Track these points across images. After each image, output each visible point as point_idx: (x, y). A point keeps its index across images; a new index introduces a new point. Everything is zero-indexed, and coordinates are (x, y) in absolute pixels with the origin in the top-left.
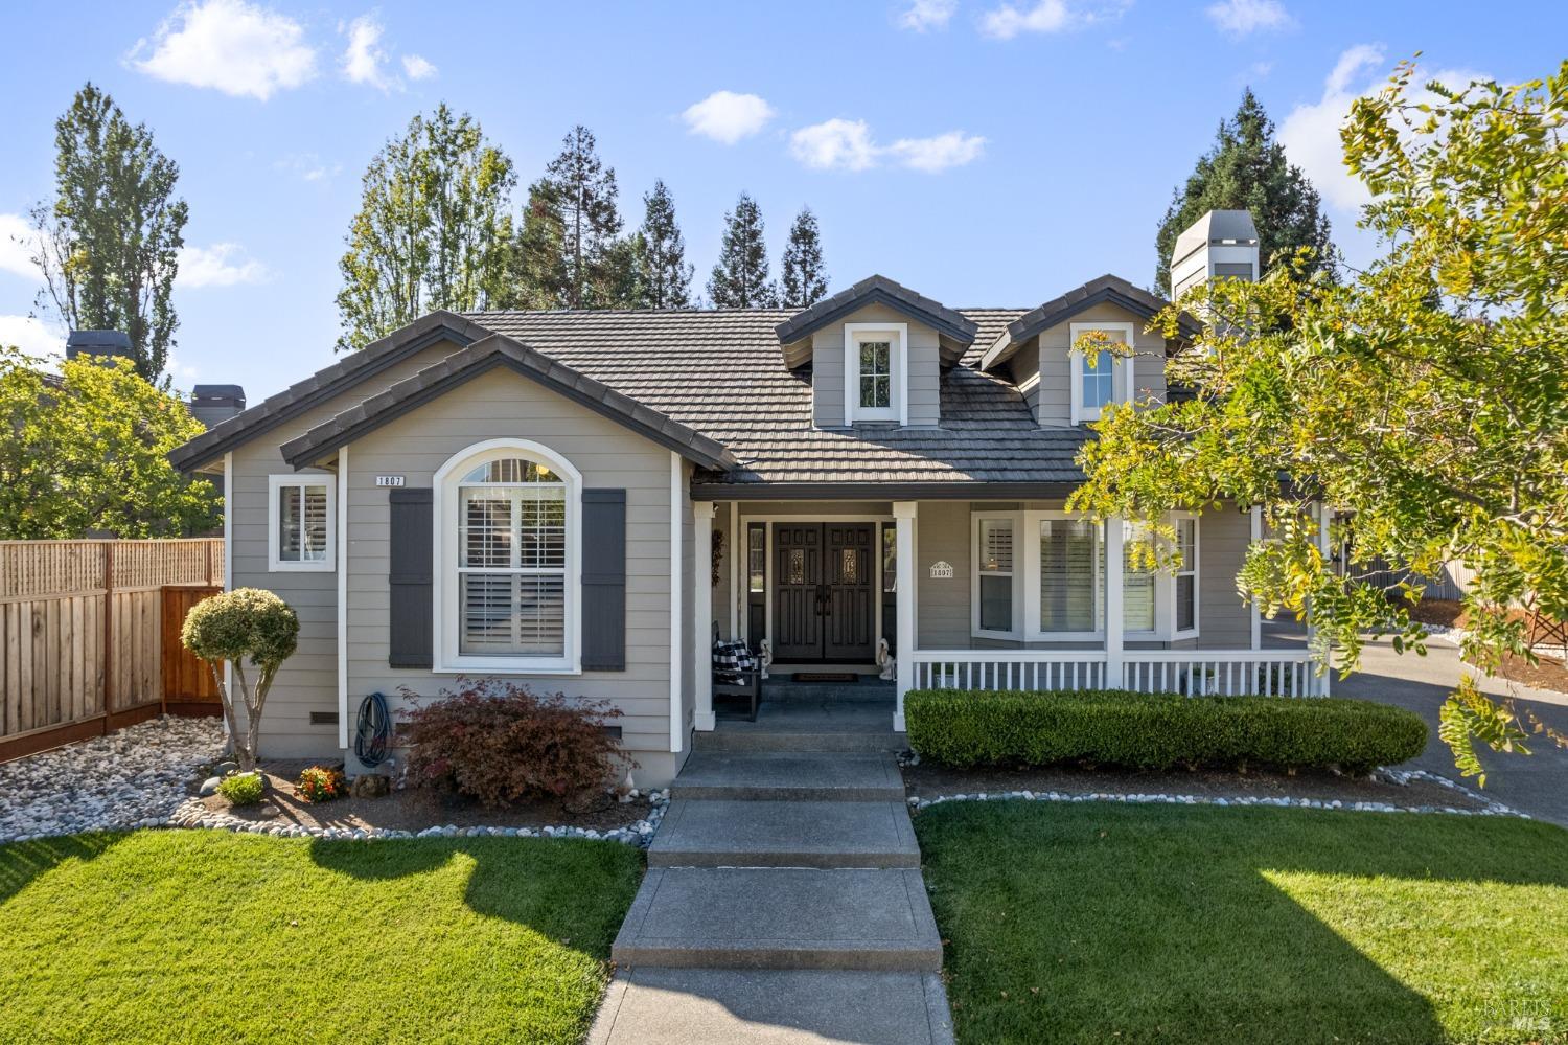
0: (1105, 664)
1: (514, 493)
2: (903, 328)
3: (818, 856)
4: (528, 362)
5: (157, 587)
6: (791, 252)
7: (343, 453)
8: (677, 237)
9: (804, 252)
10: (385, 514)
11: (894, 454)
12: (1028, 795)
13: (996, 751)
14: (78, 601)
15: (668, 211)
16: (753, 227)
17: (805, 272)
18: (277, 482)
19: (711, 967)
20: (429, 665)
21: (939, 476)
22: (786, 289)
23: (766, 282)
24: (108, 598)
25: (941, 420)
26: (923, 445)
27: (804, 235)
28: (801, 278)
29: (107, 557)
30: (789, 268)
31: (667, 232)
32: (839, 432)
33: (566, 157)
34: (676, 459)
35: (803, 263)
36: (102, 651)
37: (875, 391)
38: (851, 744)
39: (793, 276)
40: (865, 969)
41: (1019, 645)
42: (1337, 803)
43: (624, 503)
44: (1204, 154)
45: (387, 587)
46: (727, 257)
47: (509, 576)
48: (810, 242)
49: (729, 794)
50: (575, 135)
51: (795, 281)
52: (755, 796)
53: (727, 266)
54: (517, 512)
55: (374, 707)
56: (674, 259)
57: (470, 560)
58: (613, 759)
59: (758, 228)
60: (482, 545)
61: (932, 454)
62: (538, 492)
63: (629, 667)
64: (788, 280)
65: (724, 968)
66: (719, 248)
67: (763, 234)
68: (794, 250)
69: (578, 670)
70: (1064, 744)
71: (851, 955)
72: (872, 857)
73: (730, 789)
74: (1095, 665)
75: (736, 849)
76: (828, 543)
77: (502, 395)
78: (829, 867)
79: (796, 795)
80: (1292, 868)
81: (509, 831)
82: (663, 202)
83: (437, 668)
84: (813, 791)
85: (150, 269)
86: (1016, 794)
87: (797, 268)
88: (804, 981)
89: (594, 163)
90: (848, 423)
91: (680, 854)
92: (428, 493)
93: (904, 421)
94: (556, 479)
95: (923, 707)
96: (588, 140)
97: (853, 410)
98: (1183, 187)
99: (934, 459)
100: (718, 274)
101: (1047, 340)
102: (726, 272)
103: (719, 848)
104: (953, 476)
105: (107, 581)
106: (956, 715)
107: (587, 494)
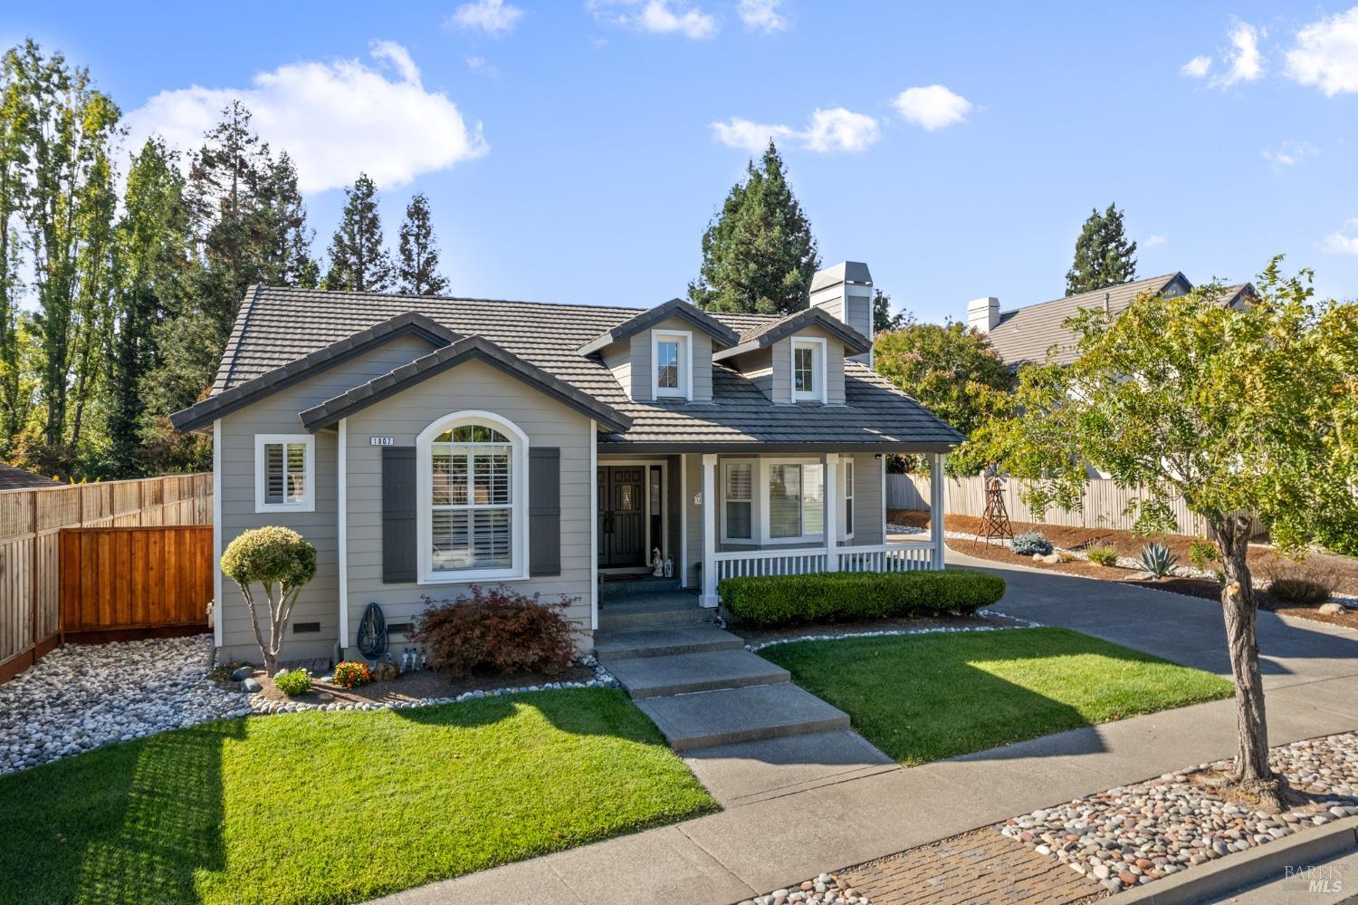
0: (826, 556)
1: (472, 449)
2: (689, 334)
4: (498, 356)
5: (57, 530)
6: (406, 226)
7: (343, 424)
8: (299, 203)
9: (418, 227)
10: (377, 467)
14: (20, 545)
15: (291, 179)
16: (369, 200)
17: (419, 244)
18: (261, 440)
20: (415, 580)
22: (403, 257)
23: (381, 249)
24: (35, 541)
25: (713, 398)
26: (710, 415)
27: (418, 212)
28: (415, 248)
29: (34, 502)
30: (405, 237)
31: (291, 197)
32: (649, 404)
34: (594, 424)
35: (417, 236)
36: (32, 589)
37: (669, 377)
39: (408, 246)
43: (558, 457)
45: (380, 522)
46: (346, 224)
47: (466, 511)
48: (423, 219)
51: (410, 251)
53: (346, 232)
54: (471, 464)
55: (372, 614)
56: (297, 223)
59: (375, 202)
61: (725, 422)
62: (490, 449)
63: (562, 572)
64: (404, 250)
66: (340, 217)
67: (378, 208)
68: (410, 225)
69: (526, 576)
82: (286, 169)
83: (420, 582)
87: (412, 239)
90: (654, 398)
92: (413, 450)
93: (690, 398)
94: (504, 439)
96: (245, 115)
97: (657, 392)
99: (725, 426)
100: (339, 240)
101: (776, 347)
102: (346, 238)
103: (676, 682)
105: (35, 526)
107: (531, 449)
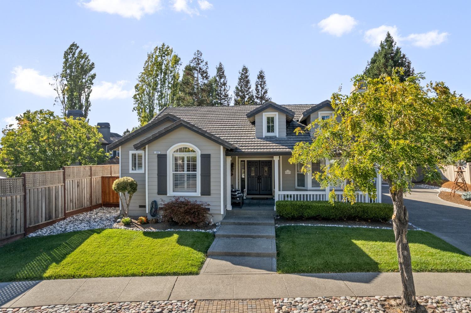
0: (325, 195)
1: (185, 155)
2: (277, 113)
3: (252, 236)
4: (188, 126)
5: (101, 176)
6: (257, 82)
7: (147, 146)
8: (225, 78)
9: (261, 81)
10: (156, 160)
11: (274, 145)
12: (303, 224)
13: (296, 214)
14: (85, 180)
15: (223, 71)
16: (247, 75)
17: (261, 87)
18: (131, 152)
19: (228, 255)
20: (166, 194)
21: (284, 150)
22: (256, 92)
23: (250, 90)
24: (91, 179)
25: (287, 136)
26: (281, 142)
27: (261, 76)
29: (91, 169)
30: (257, 87)
31: (222, 77)
32: (261, 139)
33: (195, 59)
34: (222, 147)
35: (261, 85)
36: (90, 191)
37: (270, 129)
38: (264, 214)
39: (258, 88)
40: (260, 256)
41: (307, 190)
42: (378, 228)
43: (210, 157)
44: (376, 51)
45: (157, 176)
46: (239, 83)
47: (184, 174)
48: (263, 79)
49: (234, 224)
50: (197, 53)
51: (259, 90)
52: (240, 224)
53: (239, 86)
54: (186, 159)
55: (154, 203)
56: (225, 84)
57: (175, 170)
58: (208, 215)
59: (248, 75)
60: (178, 167)
61: (283, 144)
62: (191, 155)
63: (211, 195)
64: (257, 90)
65: (231, 256)
66: (237, 81)
67: (250, 77)
68: (258, 81)
69: (200, 195)
70: (312, 213)
71: (257, 253)
72: (265, 236)
73: (234, 222)
74: (323, 195)
75: (234, 234)
76: (260, 165)
77: (183, 133)
78: (255, 238)
79: (249, 224)
80: (359, 240)
81: (185, 230)
82: (221, 68)
83: (168, 195)
84: (253, 223)
85: (84, 91)
86: (301, 224)
87: (259, 86)
88: (247, 258)
89: (202, 60)
90: (264, 137)
91: (222, 235)
92: (166, 155)
93: (277, 136)
94: (194, 152)
95: (279, 204)
96: (200, 54)
97: (265, 133)
98: (370, 61)
99: (284, 146)
100: (237, 88)
101: (312, 116)
102: (239, 88)
103: (231, 234)
104: (287, 150)
105: (91, 175)
106: (287, 206)
107: (202, 155)
